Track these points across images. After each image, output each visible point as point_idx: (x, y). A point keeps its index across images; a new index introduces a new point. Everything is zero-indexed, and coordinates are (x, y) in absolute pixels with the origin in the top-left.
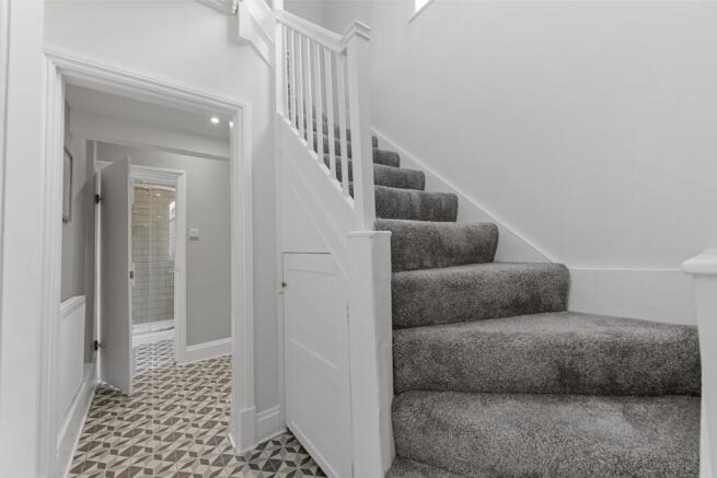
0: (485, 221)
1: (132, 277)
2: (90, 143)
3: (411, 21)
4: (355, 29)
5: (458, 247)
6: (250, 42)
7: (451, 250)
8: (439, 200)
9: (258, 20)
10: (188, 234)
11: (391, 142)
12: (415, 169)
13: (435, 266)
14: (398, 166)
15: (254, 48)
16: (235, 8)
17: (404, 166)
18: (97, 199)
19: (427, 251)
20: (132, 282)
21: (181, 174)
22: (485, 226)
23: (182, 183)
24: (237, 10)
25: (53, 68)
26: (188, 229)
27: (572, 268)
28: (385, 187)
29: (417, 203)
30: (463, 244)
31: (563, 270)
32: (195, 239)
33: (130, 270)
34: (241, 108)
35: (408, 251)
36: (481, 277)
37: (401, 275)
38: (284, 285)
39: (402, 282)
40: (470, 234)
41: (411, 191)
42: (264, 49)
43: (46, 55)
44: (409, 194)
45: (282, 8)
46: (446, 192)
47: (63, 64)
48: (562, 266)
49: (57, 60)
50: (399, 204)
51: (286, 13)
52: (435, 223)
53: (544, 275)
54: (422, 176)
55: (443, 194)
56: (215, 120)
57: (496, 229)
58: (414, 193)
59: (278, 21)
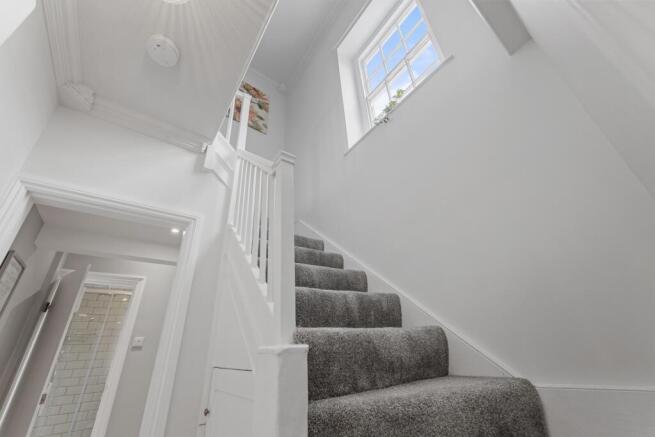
0: (429, 324)
1: (43, 400)
2: (59, 255)
3: (346, 155)
4: (282, 157)
5: (400, 359)
6: (212, 171)
7: (392, 363)
8: (379, 301)
9: (222, 156)
10: (131, 343)
11: (335, 245)
12: (356, 269)
13: (374, 386)
14: (341, 267)
15: (216, 175)
16: (204, 149)
17: (347, 267)
18: (46, 307)
19: (361, 367)
20: (40, 409)
21: (141, 280)
22: (429, 331)
23: (140, 288)
24: (206, 151)
25: (23, 192)
26: (132, 338)
27: (539, 384)
28: (318, 290)
29: (354, 306)
30: (405, 355)
31: (528, 388)
32: (138, 348)
33: (43, 392)
34: (194, 219)
35: (335, 368)
36: (427, 404)
37: (325, 405)
38: (207, 412)
39: (325, 416)
40: (412, 341)
41: (347, 292)
42: (224, 176)
43: (22, 182)
44: (345, 296)
45: (244, 149)
46: (387, 292)
47: (32, 188)
48: (526, 382)
49: (28, 186)
50: (333, 308)
51: (246, 152)
52: (369, 329)
53: (507, 396)
54: (364, 276)
55: (383, 295)
56: (175, 231)
57: (443, 333)
58: (351, 294)
59: (239, 157)
